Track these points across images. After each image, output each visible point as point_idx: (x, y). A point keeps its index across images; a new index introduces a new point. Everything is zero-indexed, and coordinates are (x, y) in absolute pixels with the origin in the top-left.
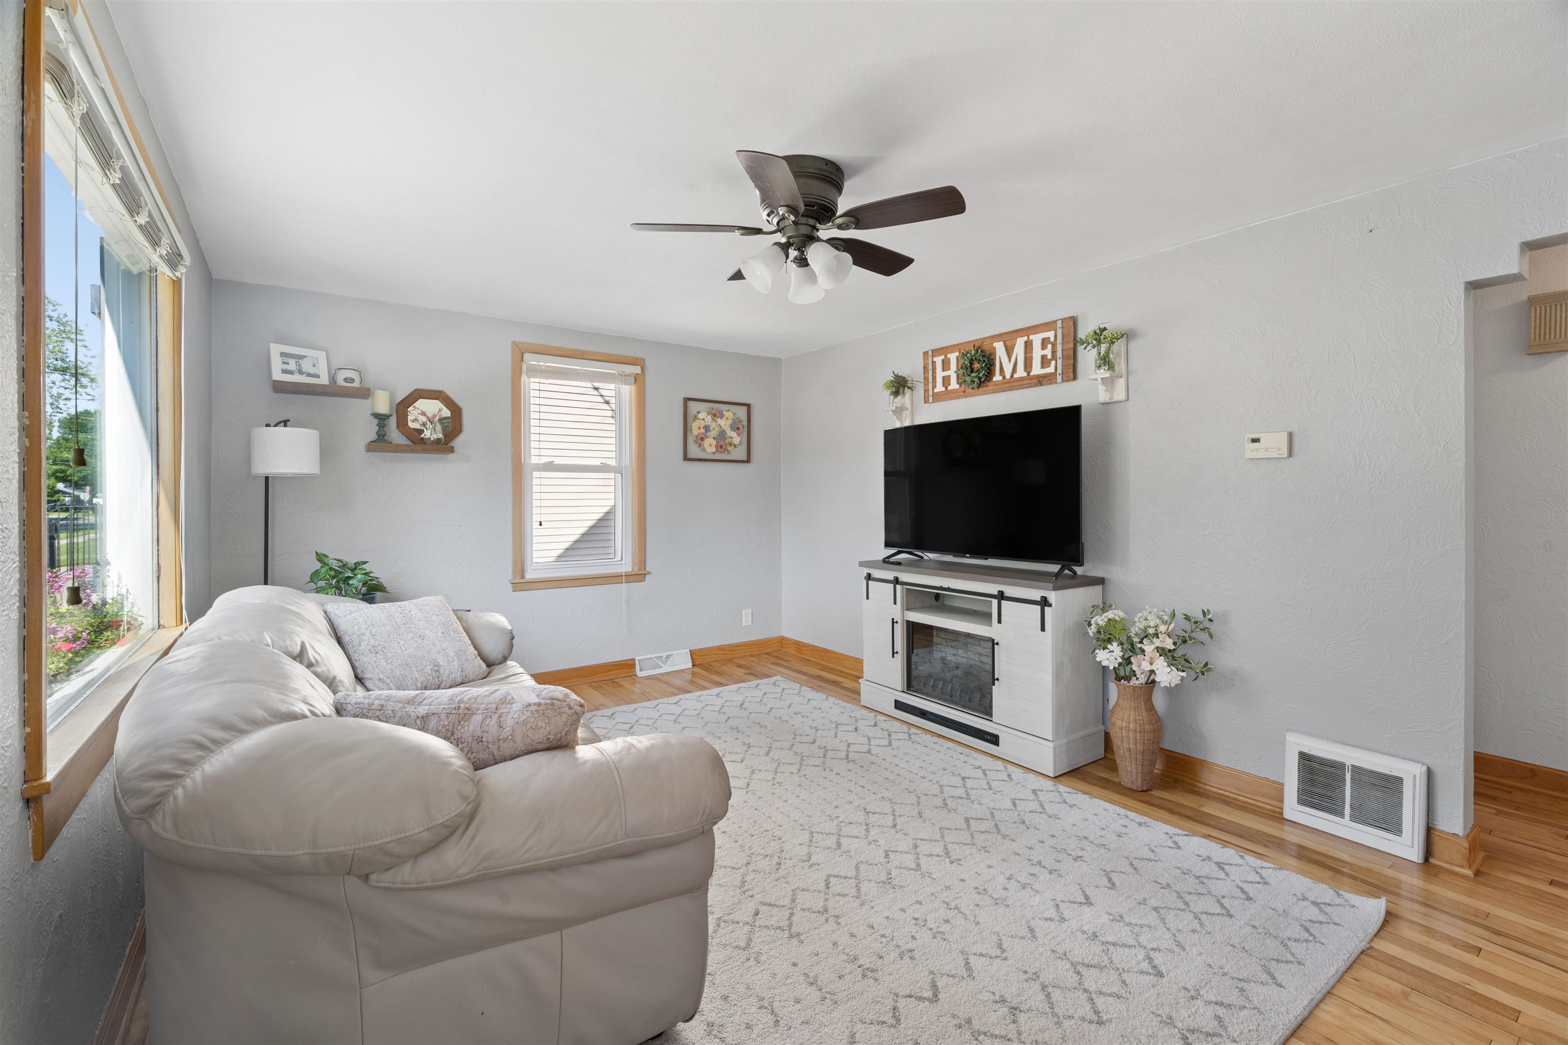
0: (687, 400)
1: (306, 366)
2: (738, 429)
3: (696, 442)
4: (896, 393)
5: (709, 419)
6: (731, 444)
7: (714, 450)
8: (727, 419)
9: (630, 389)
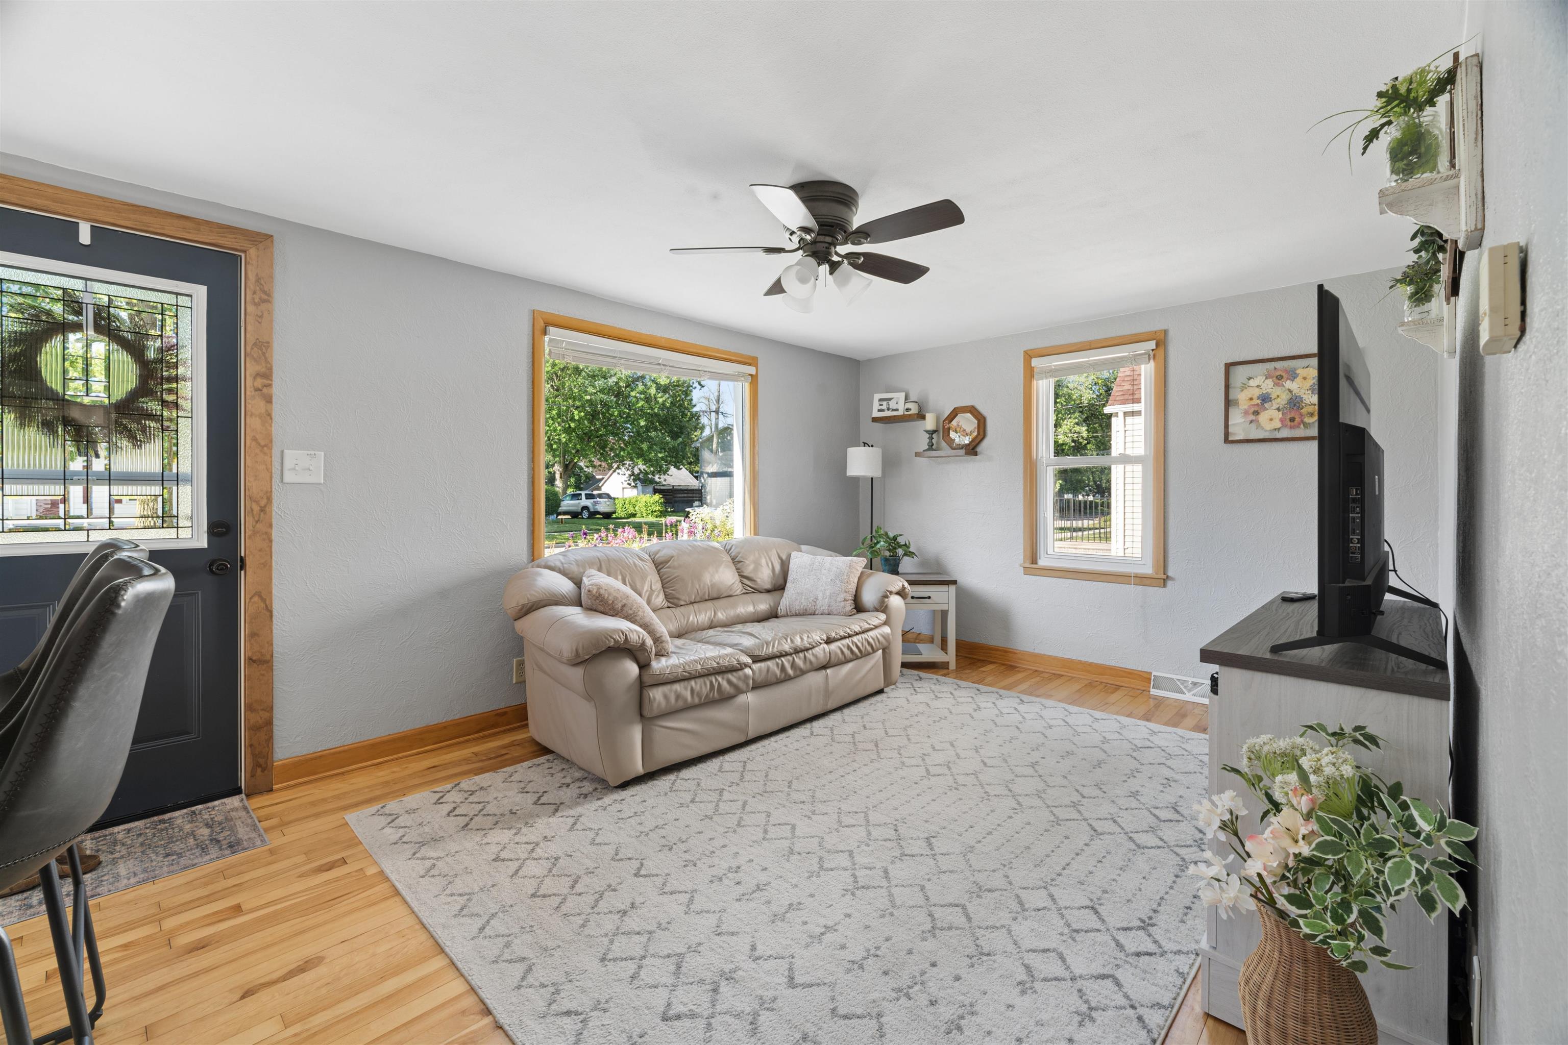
0: (1232, 365)
1: (892, 405)
3: (1245, 417)
5: (1268, 386)
6: (1311, 415)
7: (1279, 425)
8: (1305, 378)
9: (1150, 368)
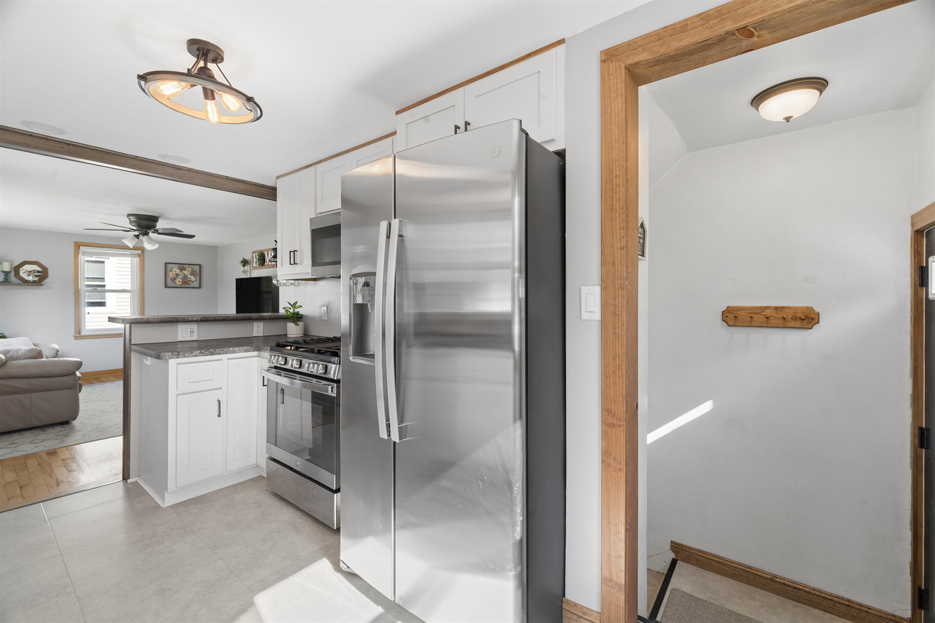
0: (166, 264)
2: (194, 275)
3: (171, 280)
4: (244, 266)
5: (178, 271)
6: (190, 281)
7: (181, 283)
8: (188, 271)
9: (136, 260)
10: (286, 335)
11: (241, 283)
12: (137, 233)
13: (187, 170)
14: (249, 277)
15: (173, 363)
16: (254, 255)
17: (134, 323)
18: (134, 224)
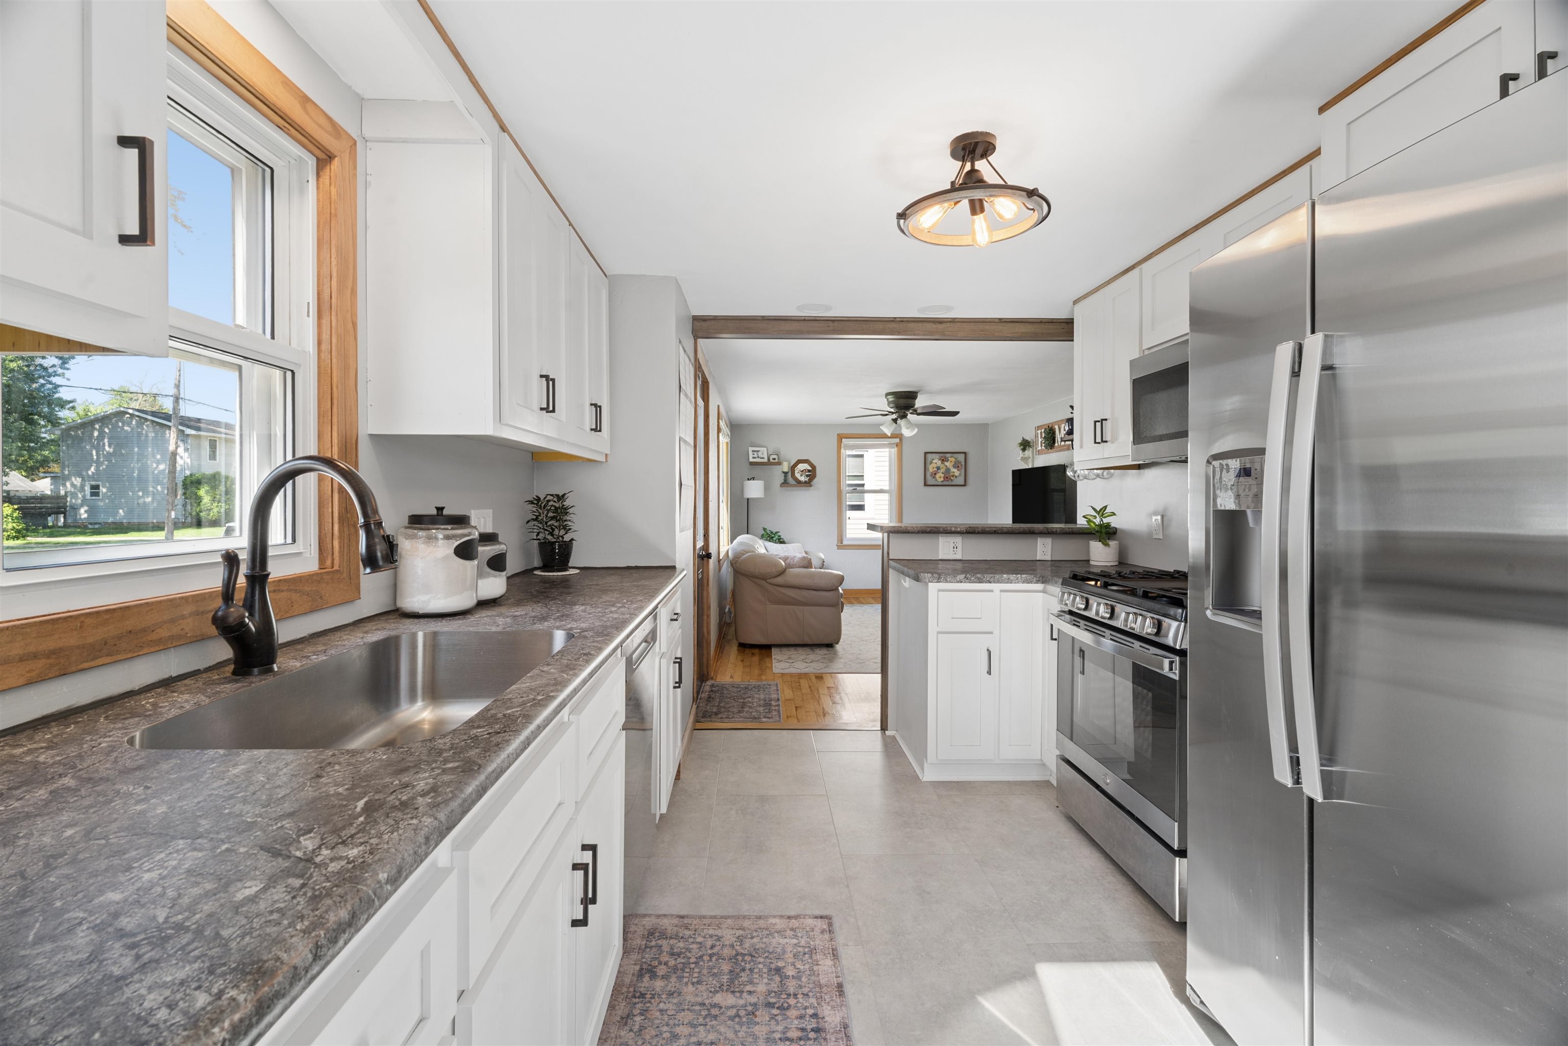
0: (926, 453)
1: (760, 455)
2: (958, 467)
3: (931, 475)
4: (1024, 450)
5: (939, 463)
6: (953, 476)
8: (951, 462)
9: (894, 450)
10: (1089, 561)
11: (1020, 477)
12: (894, 416)
13: (950, 322)
14: (1030, 467)
15: (933, 587)
16: (1039, 432)
17: (892, 532)
18: (892, 405)
